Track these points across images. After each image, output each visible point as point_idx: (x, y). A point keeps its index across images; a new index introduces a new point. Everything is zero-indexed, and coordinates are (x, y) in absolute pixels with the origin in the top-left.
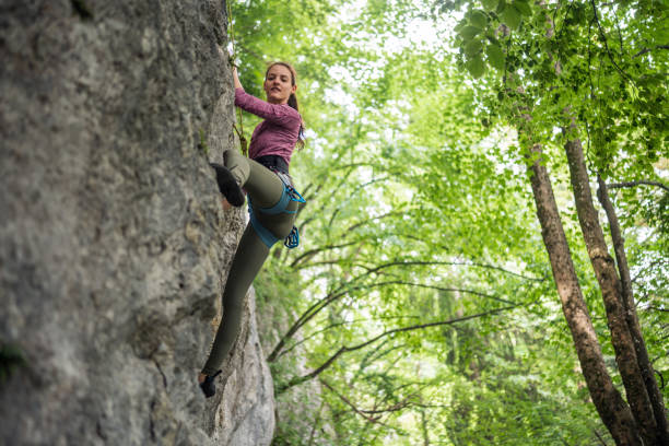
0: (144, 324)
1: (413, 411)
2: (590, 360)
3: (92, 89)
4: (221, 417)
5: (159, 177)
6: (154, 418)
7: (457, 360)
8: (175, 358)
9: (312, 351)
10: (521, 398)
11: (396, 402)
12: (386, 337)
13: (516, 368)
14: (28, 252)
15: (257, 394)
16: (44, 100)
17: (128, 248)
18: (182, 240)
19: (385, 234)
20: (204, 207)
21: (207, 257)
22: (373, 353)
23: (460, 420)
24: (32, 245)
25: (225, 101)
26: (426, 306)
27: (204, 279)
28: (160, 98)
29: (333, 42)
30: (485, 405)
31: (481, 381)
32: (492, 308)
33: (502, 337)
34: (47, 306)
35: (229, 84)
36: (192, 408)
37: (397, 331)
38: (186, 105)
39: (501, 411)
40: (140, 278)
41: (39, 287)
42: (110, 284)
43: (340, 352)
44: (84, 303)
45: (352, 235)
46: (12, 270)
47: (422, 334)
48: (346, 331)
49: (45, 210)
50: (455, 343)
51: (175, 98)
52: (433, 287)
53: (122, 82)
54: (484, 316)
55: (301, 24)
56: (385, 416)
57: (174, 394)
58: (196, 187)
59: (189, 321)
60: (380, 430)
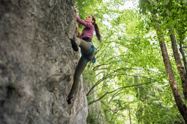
0: (50, 82)
1: (127, 110)
2: (177, 96)
3: (35, 16)
4: (73, 110)
5: (55, 41)
6: (53, 108)
7: (139, 96)
8: (59, 92)
9: (98, 93)
10: (157, 107)
11: (122, 108)
12: (119, 90)
13: (156, 99)
14: (17, 60)
15: (83, 105)
16: (22, 18)
17: (46, 60)
18: (61, 59)
19: (119, 61)
20: (67, 50)
21: (68, 64)
22: (115, 94)
23: (140, 113)
24: (18, 58)
25: (74, 21)
26: (130, 81)
27: (67, 70)
28: (55, 19)
29: (104, 7)
30: (147, 109)
31: (145, 102)
32: (149, 82)
33: (152, 90)
34: (22, 75)
35: (75, 17)
36: (64, 106)
37: (122, 88)
38: (62, 21)
39: (151, 111)
40: (49, 69)
41: (20, 69)
42: (41, 70)
43: (106, 93)
44: (33, 75)
45: (110, 61)
46: (13, 64)
47: (129, 89)
48: (108, 88)
49: (22, 48)
50: (139, 92)
51: (59, 20)
52: (132, 76)
53: (44, 14)
54: (147, 84)
55: (95, 3)
56: (119, 111)
57: (59, 102)
58: (65, 45)
59: (63, 82)
60: (117, 115)
